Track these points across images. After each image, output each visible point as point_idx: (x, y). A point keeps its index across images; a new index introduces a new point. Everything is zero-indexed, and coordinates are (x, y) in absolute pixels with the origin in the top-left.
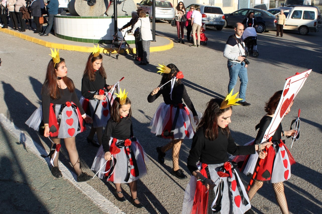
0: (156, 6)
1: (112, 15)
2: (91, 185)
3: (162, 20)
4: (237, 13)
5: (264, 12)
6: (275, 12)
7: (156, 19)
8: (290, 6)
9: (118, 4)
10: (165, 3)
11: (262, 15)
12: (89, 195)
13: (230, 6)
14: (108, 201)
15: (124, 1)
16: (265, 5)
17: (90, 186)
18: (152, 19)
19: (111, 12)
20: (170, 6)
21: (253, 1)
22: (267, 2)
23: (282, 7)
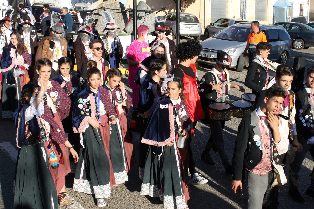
0: (180, 20)
1: (131, 32)
3: (187, 36)
5: (303, 26)
7: (180, 35)
9: (138, 19)
10: (190, 17)
11: (301, 30)
13: (263, 19)
15: (145, 16)
16: (304, 17)
18: (176, 35)
19: (130, 28)
20: (196, 20)
21: (291, 13)
22: (306, 14)
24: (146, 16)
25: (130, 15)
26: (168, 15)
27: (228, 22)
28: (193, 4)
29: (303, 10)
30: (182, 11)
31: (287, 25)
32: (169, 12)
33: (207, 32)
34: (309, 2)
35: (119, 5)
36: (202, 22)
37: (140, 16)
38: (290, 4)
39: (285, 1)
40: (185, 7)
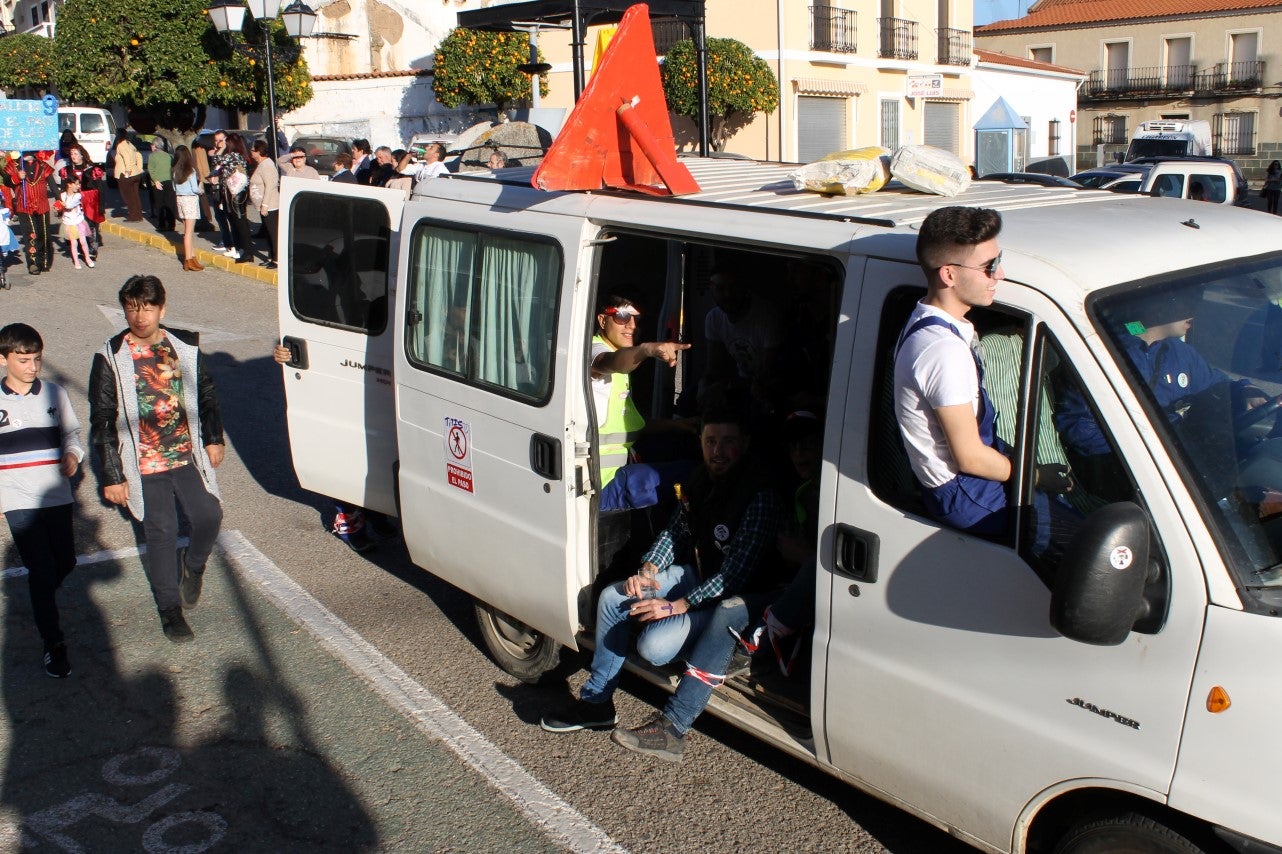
2: (514, 758)
6: (1097, 180)
8: (1143, 162)
12: (509, 790)
14: (570, 809)
16: (1061, 159)
17: (513, 762)
21: (1024, 148)
22: (1067, 149)
23: (1116, 163)
28: (747, 127)
29: (1058, 138)
30: (715, 148)
34: (1073, 116)
35: (535, 134)
38: (1022, 121)
39: (1007, 113)
40: (724, 137)
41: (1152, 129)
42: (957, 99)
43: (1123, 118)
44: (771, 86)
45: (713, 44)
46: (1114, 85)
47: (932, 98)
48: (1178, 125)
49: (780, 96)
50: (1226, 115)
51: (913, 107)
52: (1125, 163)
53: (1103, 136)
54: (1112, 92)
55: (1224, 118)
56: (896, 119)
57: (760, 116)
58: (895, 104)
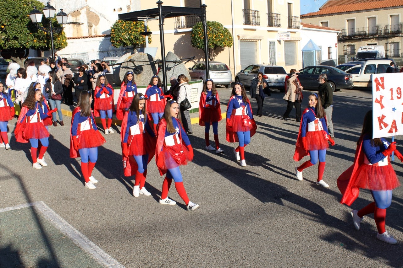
0: (210, 69)
3: (218, 84)
4: (302, 71)
5: (333, 69)
6: (345, 68)
8: (361, 60)
9: (167, 70)
10: (220, 65)
11: (330, 73)
13: (293, 64)
16: (333, 60)
20: (226, 68)
21: (320, 57)
22: (335, 57)
23: (352, 61)
24: (175, 67)
25: (159, 66)
26: (198, 64)
27: (258, 68)
28: (222, 52)
29: (331, 53)
30: (211, 60)
31: (317, 69)
32: (199, 61)
33: (237, 80)
34: (336, 45)
35: (147, 57)
36: (232, 70)
37: (169, 67)
38: (319, 48)
39: (313, 45)
40: (214, 56)
41: (364, 49)
42: (295, 40)
43: (354, 45)
44: (230, 38)
45: (209, 23)
46: (350, 34)
47: (286, 40)
48: (373, 47)
49: (233, 41)
50: (390, 43)
51: (280, 44)
52: (355, 61)
53: (347, 52)
54: (349, 36)
55: (389, 45)
56: (274, 48)
57: (226, 48)
58: (274, 43)
